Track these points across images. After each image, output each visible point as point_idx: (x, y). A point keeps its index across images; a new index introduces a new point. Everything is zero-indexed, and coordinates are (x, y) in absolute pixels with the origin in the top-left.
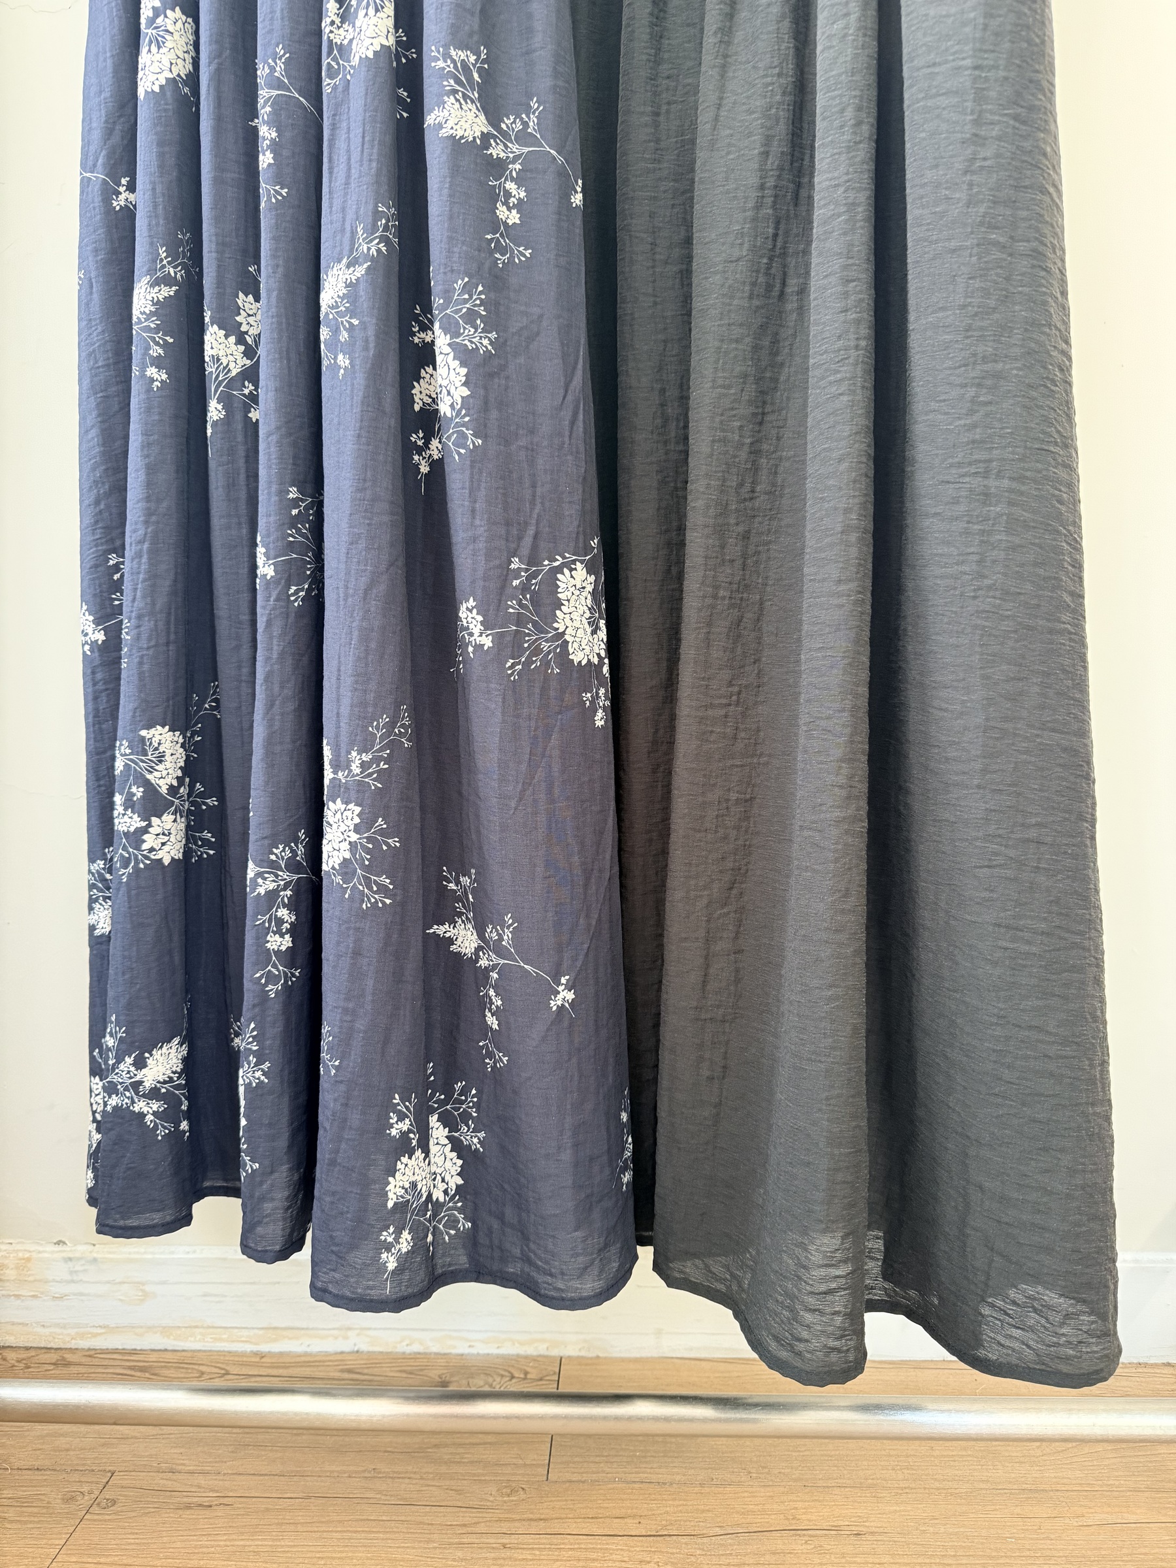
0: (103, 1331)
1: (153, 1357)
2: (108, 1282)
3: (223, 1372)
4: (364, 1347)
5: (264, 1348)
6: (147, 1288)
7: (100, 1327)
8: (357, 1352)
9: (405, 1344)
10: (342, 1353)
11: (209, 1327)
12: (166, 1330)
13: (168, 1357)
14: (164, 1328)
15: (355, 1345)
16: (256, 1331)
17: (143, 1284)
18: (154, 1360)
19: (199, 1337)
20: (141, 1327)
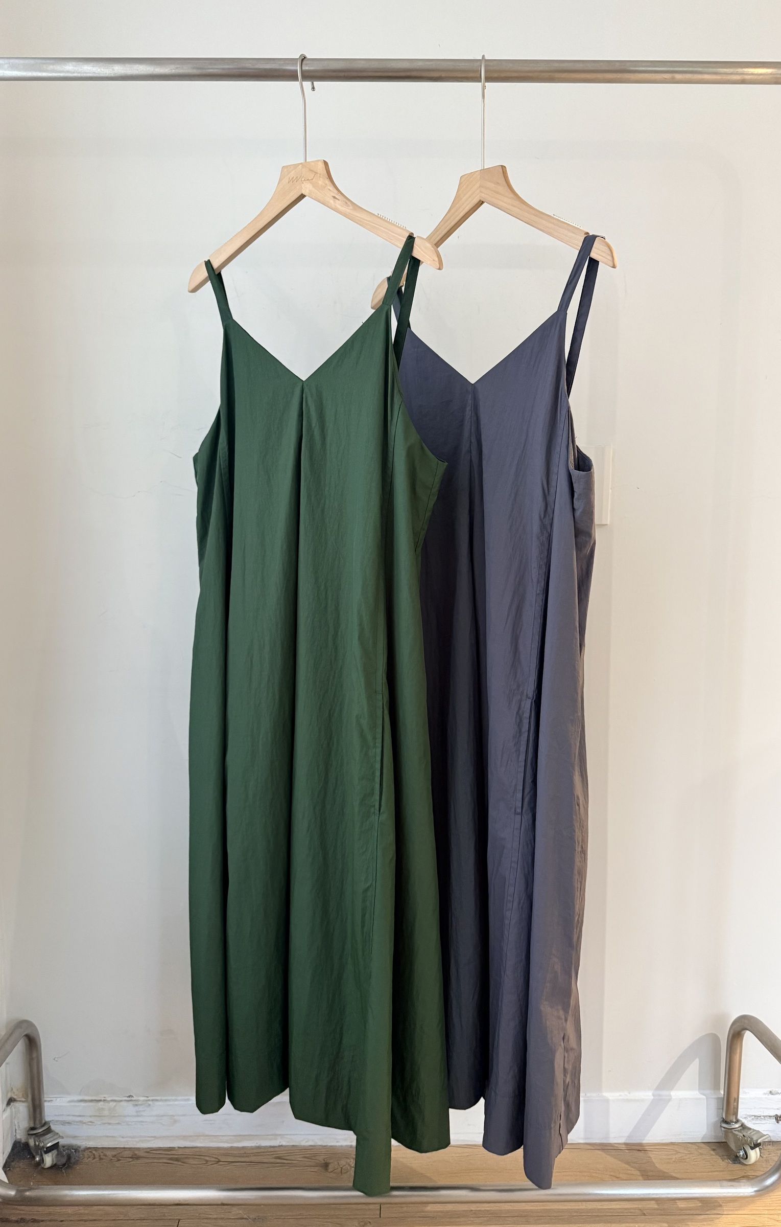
0: (153, 1139)
1: (180, 1152)
2: (156, 1116)
3: (217, 1160)
4: (284, 1143)
5: (235, 1145)
6: (176, 1118)
7: (152, 1137)
8: (282, 1146)
9: (304, 1141)
10: (274, 1147)
11: (207, 1136)
12: (185, 1138)
13: (187, 1151)
15: (280, 1142)
17: (174, 1116)
18: (182, 1154)
19: (202, 1141)
20: (173, 1136)
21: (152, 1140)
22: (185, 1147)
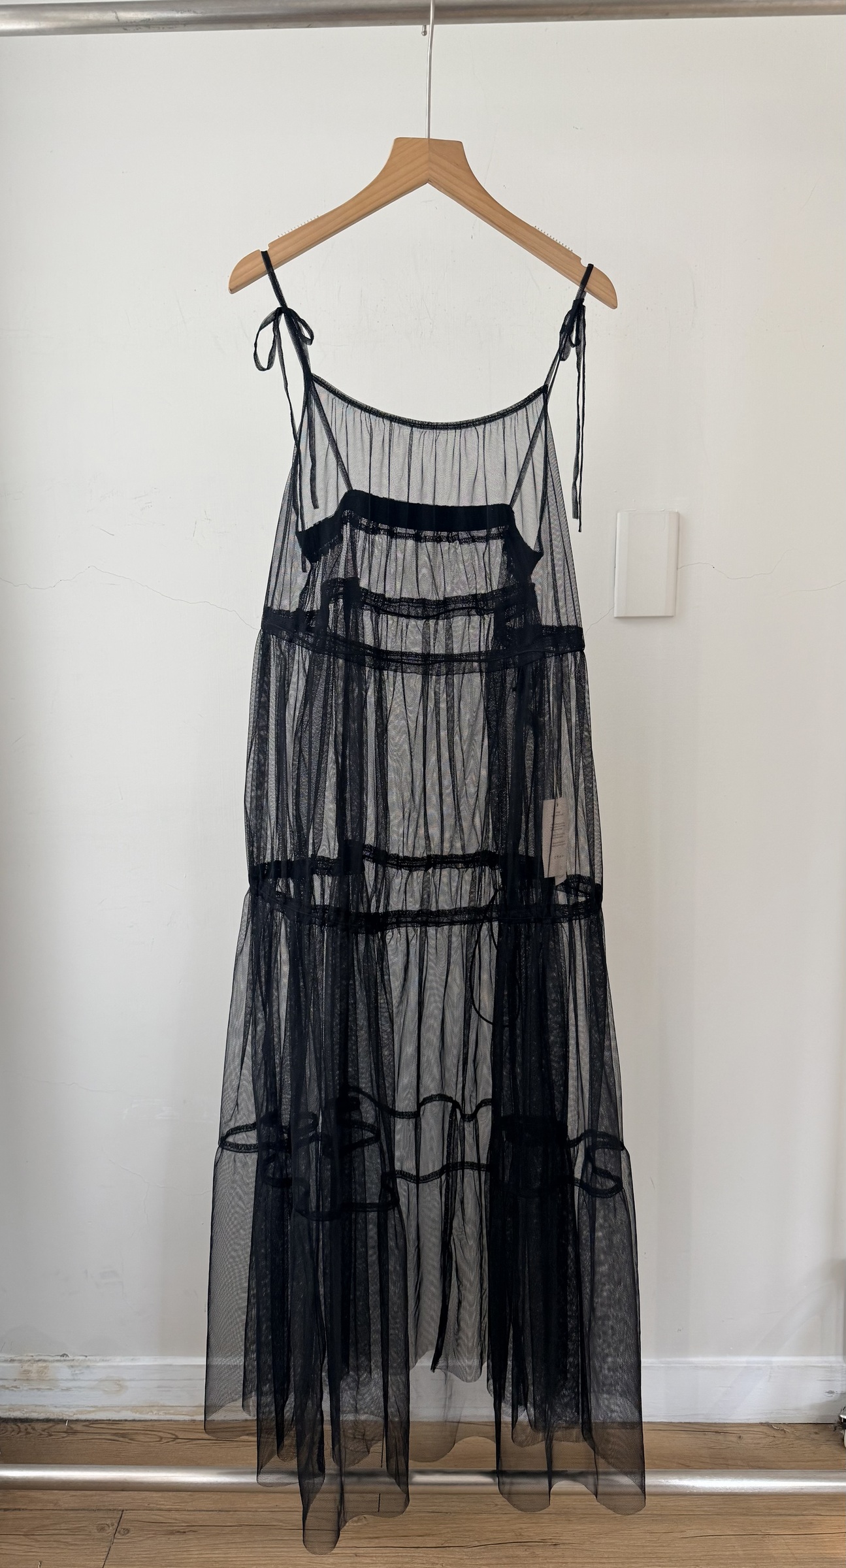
0: (95, 1409)
1: (128, 1426)
2: (96, 1380)
3: (174, 1437)
6: (121, 1383)
7: (92, 1407)
11: (163, 1406)
12: (134, 1409)
13: (138, 1426)
14: (133, 1407)
16: (190, 1408)
17: (119, 1381)
18: (129, 1428)
19: (155, 1413)
20: (118, 1407)
21: (93, 1411)
22: (134, 1420)
